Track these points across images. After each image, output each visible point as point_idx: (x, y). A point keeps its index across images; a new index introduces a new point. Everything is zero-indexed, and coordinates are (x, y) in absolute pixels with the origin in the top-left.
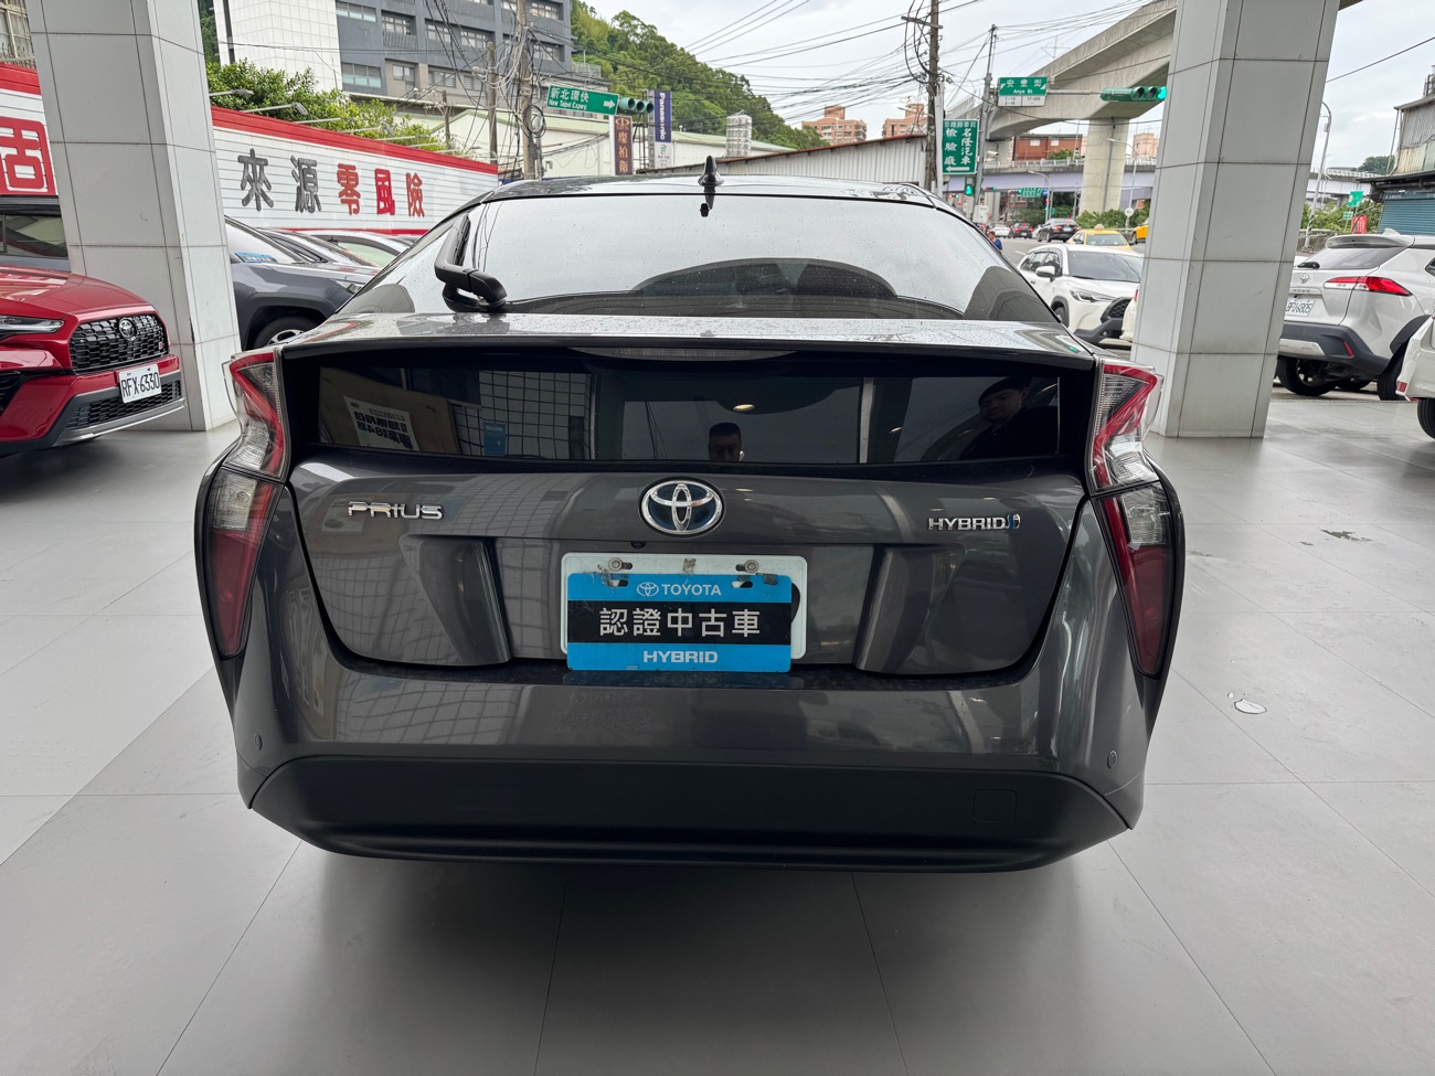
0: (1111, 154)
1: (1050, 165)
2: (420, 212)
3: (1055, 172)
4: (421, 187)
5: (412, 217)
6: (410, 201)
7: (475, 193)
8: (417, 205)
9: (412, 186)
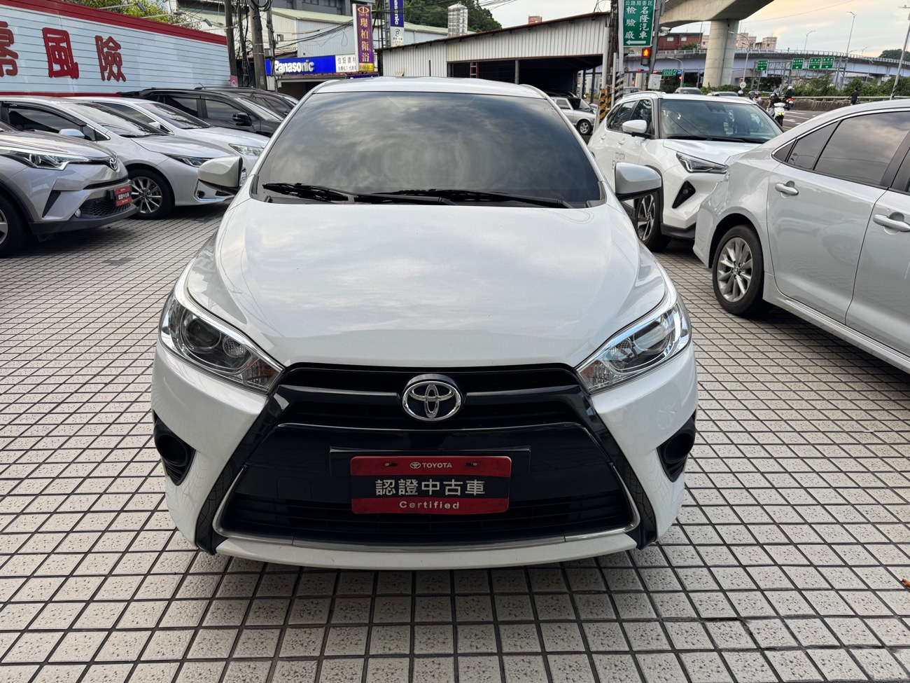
0: (726, 46)
1: (681, 54)
2: (120, 76)
3: (685, 59)
4: (119, 51)
5: (106, 81)
6: (104, 64)
7: (199, 61)
8: (115, 69)
9: (105, 50)
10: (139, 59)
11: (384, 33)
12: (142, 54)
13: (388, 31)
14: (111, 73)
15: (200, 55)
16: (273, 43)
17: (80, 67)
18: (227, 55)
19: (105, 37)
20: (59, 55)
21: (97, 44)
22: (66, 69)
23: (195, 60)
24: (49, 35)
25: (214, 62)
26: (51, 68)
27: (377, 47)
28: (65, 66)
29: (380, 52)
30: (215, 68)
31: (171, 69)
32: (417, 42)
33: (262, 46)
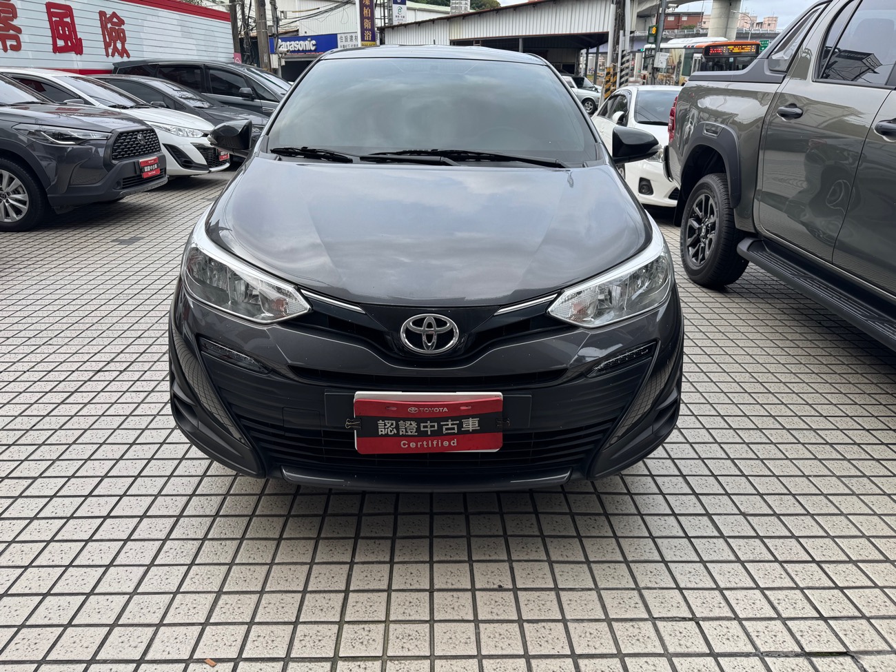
0: (727, 25)
2: (124, 52)
4: (123, 27)
5: (110, 57)
6: (108, 41)
7: (202, 37)
8: (119, 45)
9: (109, 26)
10: (142, 35)
11: (386, 11)
12: (145, 30)
13: (390, 9)
14: (115, 49)
15: (203, 32)
16: (277, 20)
17: (84, 43)
18: (231, 31)
19: (109, 13)
20: (63, 30)
21: (101, 20)
22: (70, 44)
23: (198, 37)
24: (52, 10)
25: (218, 39)
26: (55, 43)
27: (379, 25)
28: (69, 42)
29: (382, 30)
30: (219, 45)
31: (175, 45)
32: (419, 19)
33: (266, 23)
